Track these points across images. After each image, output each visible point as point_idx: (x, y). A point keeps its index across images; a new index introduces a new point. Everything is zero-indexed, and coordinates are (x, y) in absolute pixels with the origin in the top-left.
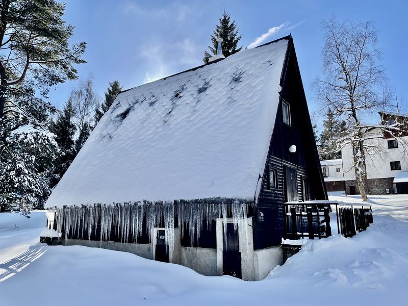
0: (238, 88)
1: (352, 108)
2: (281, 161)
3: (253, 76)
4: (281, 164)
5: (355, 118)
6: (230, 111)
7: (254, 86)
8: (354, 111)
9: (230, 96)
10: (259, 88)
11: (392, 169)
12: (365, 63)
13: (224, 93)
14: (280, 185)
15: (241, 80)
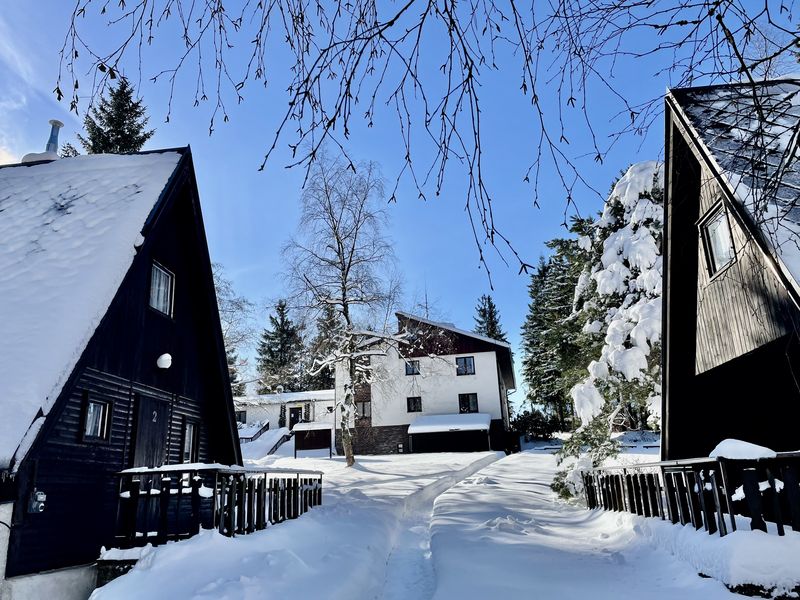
0: (56, 226)
1: (343, 300)
2: (131, 384)
3: (97, 206)
4: (130, 390)
5: (347, 318)
6: (24, 270)
7: (92, 228)
8: (345, 306)
9: (35, 238)
10: (100, 233)
11: (409, 410)
12: (366, 228)
13: (27, 230)
14: (115, 433)
15: (69, 210)
